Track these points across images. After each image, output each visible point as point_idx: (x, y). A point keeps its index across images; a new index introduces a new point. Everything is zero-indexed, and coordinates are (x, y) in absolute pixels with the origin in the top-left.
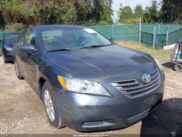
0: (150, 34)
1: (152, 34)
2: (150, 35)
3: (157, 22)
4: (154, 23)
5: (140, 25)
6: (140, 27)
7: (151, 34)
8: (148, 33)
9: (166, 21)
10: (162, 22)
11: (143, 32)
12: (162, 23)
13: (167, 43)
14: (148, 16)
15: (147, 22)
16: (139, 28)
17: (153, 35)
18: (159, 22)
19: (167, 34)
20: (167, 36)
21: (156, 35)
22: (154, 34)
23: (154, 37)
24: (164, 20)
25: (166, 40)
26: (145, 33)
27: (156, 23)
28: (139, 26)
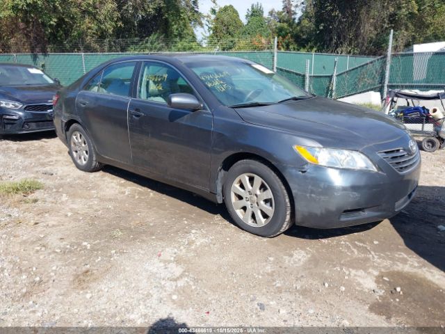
0: (297, 74)
1: (302, 74)
2: (297, 77)
3: (304, 47)
4: (298, 50)
5: (276, 54)
6: (275, 58)
7: (300, 75)
8: (293, 73)
9: (323, 46)
10: (315, 49)
11: (281, 70)
12: (316, 51)
13: (333, 94)
14: (283, 32)
15: (283, 46)
16: (273, 61)
17: (304, 76)
18: (308, 47)
19: (335, 75)
20: (335, 79)
21: (310, 77)
22: (307, 75)
23: (307, 81)
24: (319, 44)
25: (332, 88)
26: (286, 71)
27: (303, 51)
28: (273, 56)
